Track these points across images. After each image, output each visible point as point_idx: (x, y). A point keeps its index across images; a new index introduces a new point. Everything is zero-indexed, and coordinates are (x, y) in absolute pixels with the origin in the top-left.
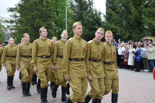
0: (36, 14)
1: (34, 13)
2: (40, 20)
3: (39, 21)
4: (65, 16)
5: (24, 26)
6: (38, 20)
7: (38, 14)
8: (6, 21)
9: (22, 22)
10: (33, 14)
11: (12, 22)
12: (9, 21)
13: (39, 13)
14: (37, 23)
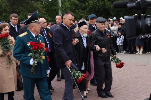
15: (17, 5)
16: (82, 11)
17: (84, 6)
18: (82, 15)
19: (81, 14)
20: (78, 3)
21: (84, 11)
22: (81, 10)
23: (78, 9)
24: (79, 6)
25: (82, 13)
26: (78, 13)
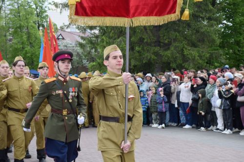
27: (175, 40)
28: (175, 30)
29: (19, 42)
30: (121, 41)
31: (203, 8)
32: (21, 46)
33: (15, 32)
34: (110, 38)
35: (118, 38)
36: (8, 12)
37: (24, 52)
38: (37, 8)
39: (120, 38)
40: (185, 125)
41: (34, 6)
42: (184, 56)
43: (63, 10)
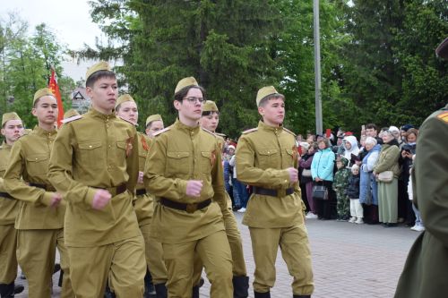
0: (206, 11)
1: (198, 12)
2: (225, 36)
3: (218, 42)
4: (310, 23)
5: (159, 65)
6: (213, 35)
7: (213, 13)
8: (89, 51)
9: (151, 50)
10: (194, 12)
11: (107, 54)
12: (99, 51)
13: (215, 10)
14: (210, 51)
15: (215, 86)
16: (389, 105)
17: (395, 91)
18: (390, 116)
19: (387, 113)
20: (377, 83)
21: (394, 104)
22: (385, 101)
23: (377, 100)
24: (380, 93)
25: (389, 109)
26: (377, 110)
27: (227, 99)
28: (227, 87)
29: (22, 103)
30: (157, 100)
31: (260, 59)
32: (26, 108)
33: (18, 90)
34: (143, 96)
35: (154, 97)
36: (8, 64)
37: (29, 116)
38: (47, 58)
39: (157, 97)
40: (240, 208)
41: (43, 56)
42: (237, 119)
43: (81, 61)
